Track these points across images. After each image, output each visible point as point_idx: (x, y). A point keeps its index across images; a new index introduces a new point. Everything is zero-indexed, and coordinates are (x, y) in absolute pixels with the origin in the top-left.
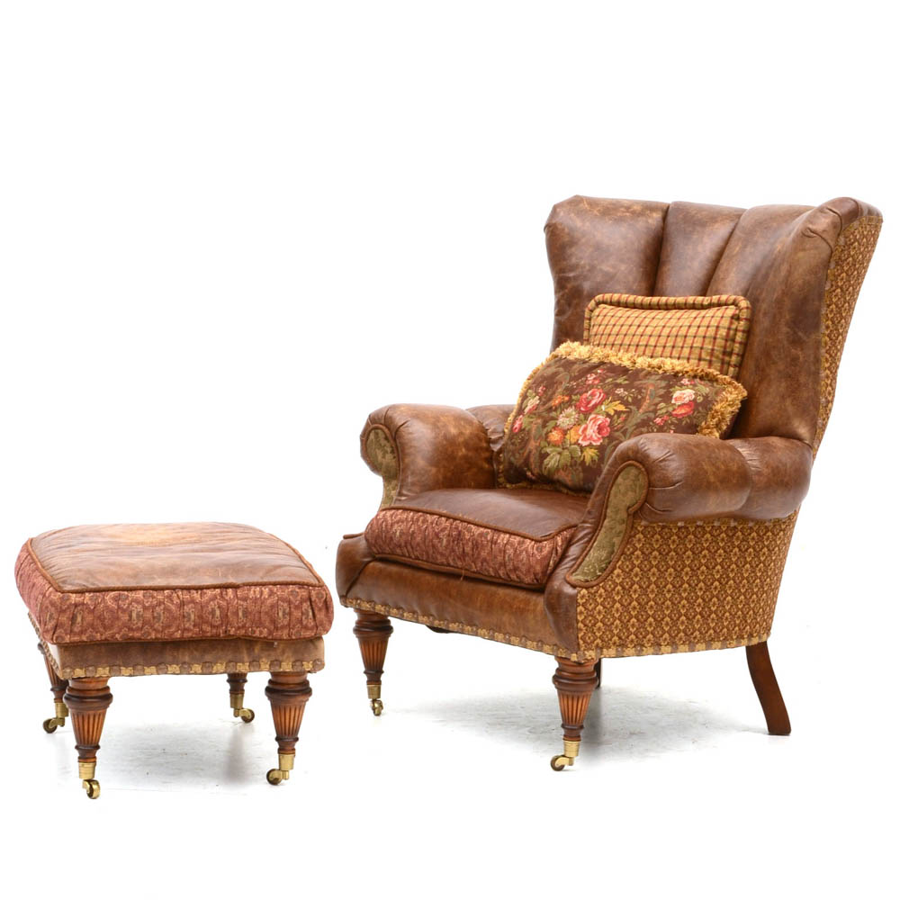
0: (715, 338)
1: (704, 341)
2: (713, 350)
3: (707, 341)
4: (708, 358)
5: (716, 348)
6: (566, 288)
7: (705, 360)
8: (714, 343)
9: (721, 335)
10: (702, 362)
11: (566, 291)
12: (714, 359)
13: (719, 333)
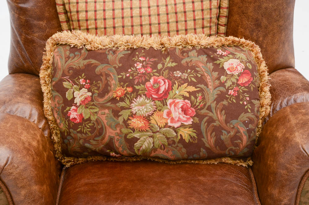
0: (211, 9)
1: (203, 13)
2: (211, 18)
3: (205, 12)
4: (209, 25)
5: (212, 16)
7: (207, 27)
8: (211, 13)
9: (214, 6)
10: (205, 29)
12: (212, 24)
13: (212, 4)
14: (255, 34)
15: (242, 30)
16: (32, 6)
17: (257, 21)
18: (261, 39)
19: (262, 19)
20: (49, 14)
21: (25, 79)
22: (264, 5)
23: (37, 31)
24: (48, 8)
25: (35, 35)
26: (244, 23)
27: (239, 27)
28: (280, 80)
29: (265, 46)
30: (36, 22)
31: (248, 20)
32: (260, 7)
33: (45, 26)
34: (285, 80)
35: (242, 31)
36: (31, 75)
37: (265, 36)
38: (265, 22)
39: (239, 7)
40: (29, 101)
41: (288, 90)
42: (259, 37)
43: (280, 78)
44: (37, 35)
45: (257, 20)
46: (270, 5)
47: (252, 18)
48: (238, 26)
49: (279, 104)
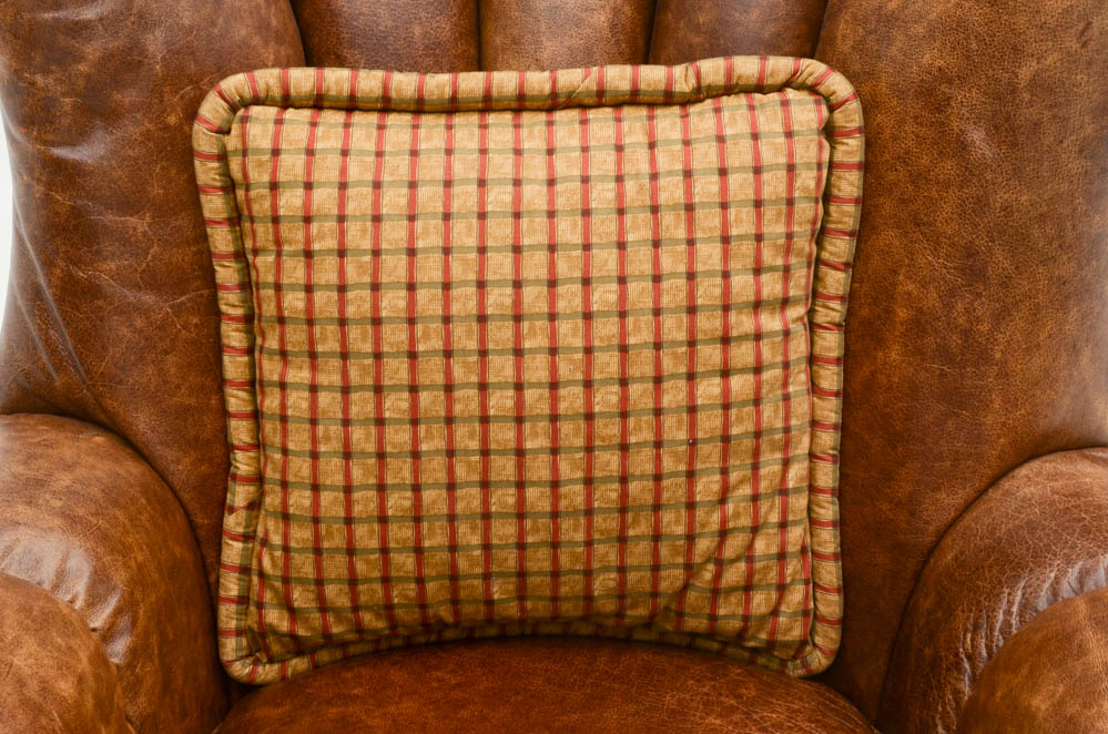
0: (790, 202)
1: (759, 217)
2: (790, 236)
3: (769, 213)
4: (780, 262)
5: (796, 229)
6: (80, 58)
7: (772, 269)
8: (790, 215)
9: (805, 189)
10: (765, 278)
11: (83, 67)
12: (793, 260)
13: (798, 184)
14: (960, 306)
15: (911, 287)
16: (101, 158)
17: (969, 256)
18: (984, 327)
19: (990, 249)
20: (164, 188)
21: (51, 435)
22: (1000, 198)
23: (113, 254)
24: (162, 168)
25: (105, 267)
26: (921, 261)
27: (901, 278)
28: (1054, 492)
29: (998, 355)
30: (110, 218)
31: (935, 251)
32: (981, 203)
33: (145, 233)
34: (1077, 495)
35: (909, 294)
36: (77, 423)
37: (1001, 316)
38: (1000, 260)
39: (903, 201)
40: (58, 522)
41: (1086, 531)
42: (978, 320)
43: (1058, 485)
44: (113, 266)
45: (970, 252)
46: (1024, 198)
47: (952, 245)
48: (895, 272)
49: (1047, 585)
